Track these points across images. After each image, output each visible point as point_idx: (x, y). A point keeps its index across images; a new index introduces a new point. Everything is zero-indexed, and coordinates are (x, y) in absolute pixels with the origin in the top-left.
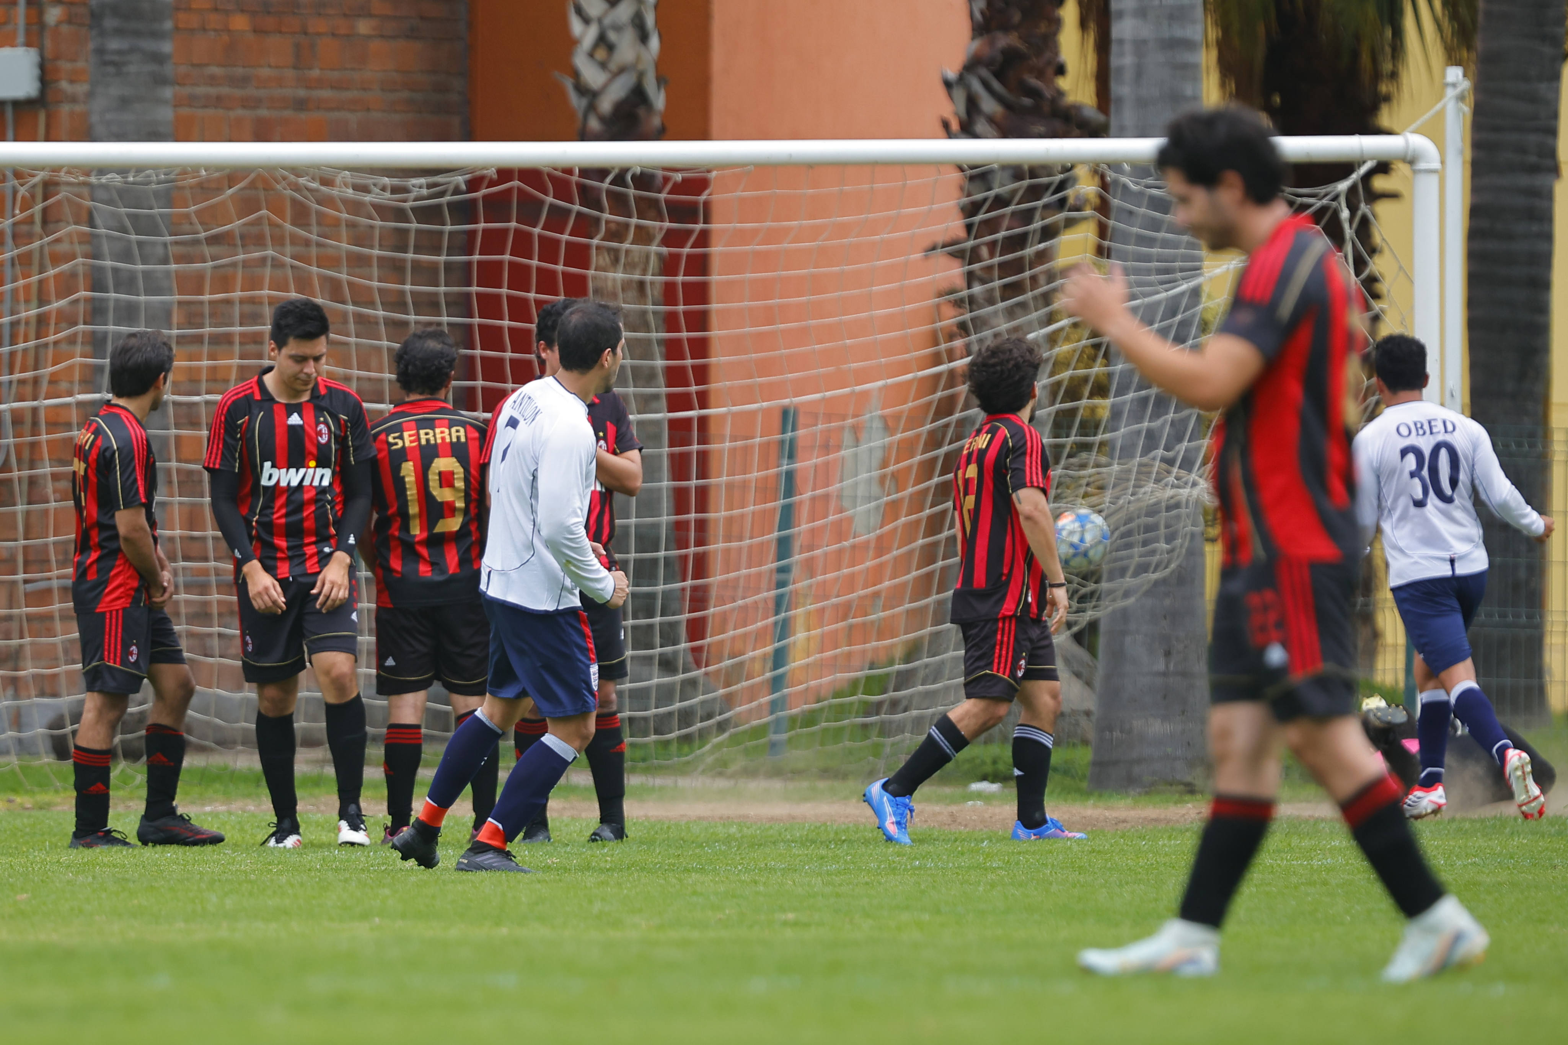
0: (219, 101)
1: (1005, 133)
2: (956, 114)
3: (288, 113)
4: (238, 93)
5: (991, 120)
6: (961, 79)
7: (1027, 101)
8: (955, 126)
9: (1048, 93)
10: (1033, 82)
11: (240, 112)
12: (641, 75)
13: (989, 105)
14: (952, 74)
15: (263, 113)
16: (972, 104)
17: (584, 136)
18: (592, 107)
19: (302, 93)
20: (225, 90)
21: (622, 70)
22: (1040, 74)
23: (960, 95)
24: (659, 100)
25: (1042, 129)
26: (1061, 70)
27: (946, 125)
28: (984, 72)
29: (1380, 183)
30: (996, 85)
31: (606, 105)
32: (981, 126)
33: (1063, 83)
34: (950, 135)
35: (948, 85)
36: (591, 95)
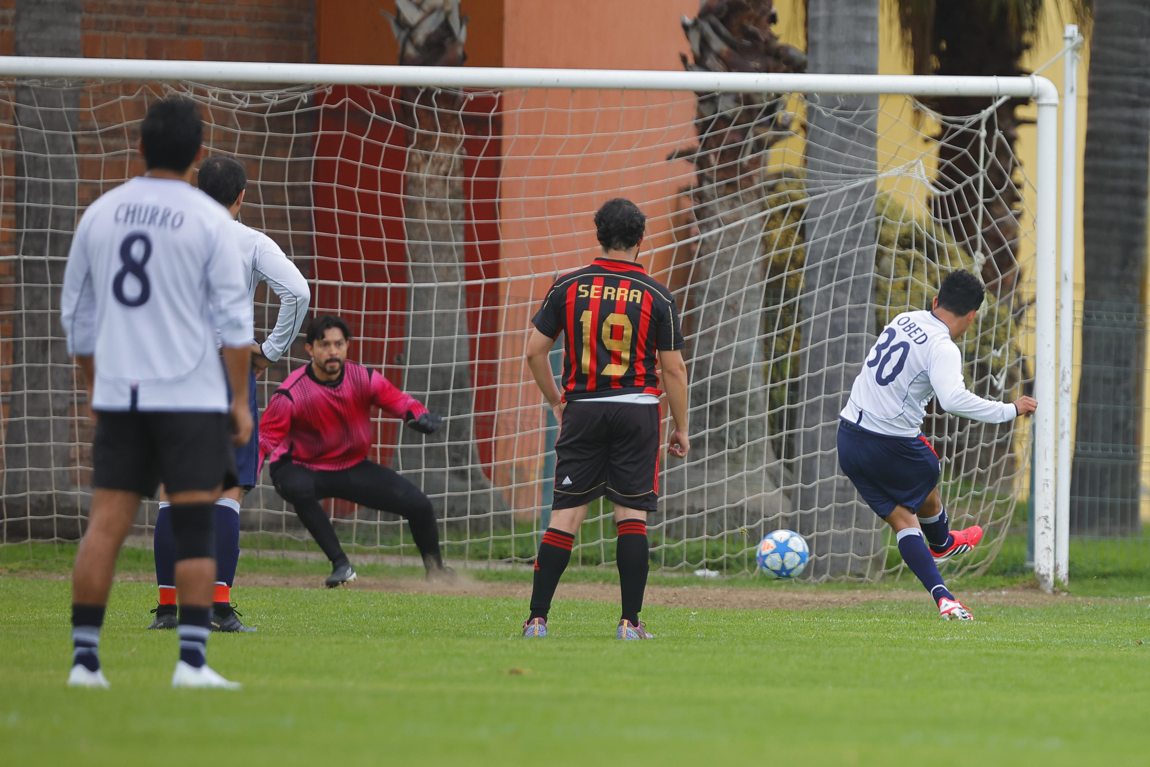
0: (119, 25)
1: (729, 67)
2: (692, 51)
3: (174, 36)
4: (134, 19)
5: (719, 56)
6: (695, 23)
7: (747, 43)
8: (691, 61)
9: (763, 37)
10: (751, 27)
11: (135, 34)
12: (448, 14)
13: (717, 45)
14: (688, 21)
15: (153, 35)
16: (704, 43)
17: (403, 61)
18: (410, 38)
19: (184, 20)
20: (124, 17)
21: (433, 10)
22: (757, 22)
23: (695, 36)
24: (462, 34)
25: (758, 65)
26: (773, 19)
27: (684, 59)
28: (714, 19)
29: (1021, 112)
30: (723, 29)
31: (420, 37)
32: (711, 61)
33: (775, 29)
34: (687, 68)
35: (686, 28)
36: (410, 29)
